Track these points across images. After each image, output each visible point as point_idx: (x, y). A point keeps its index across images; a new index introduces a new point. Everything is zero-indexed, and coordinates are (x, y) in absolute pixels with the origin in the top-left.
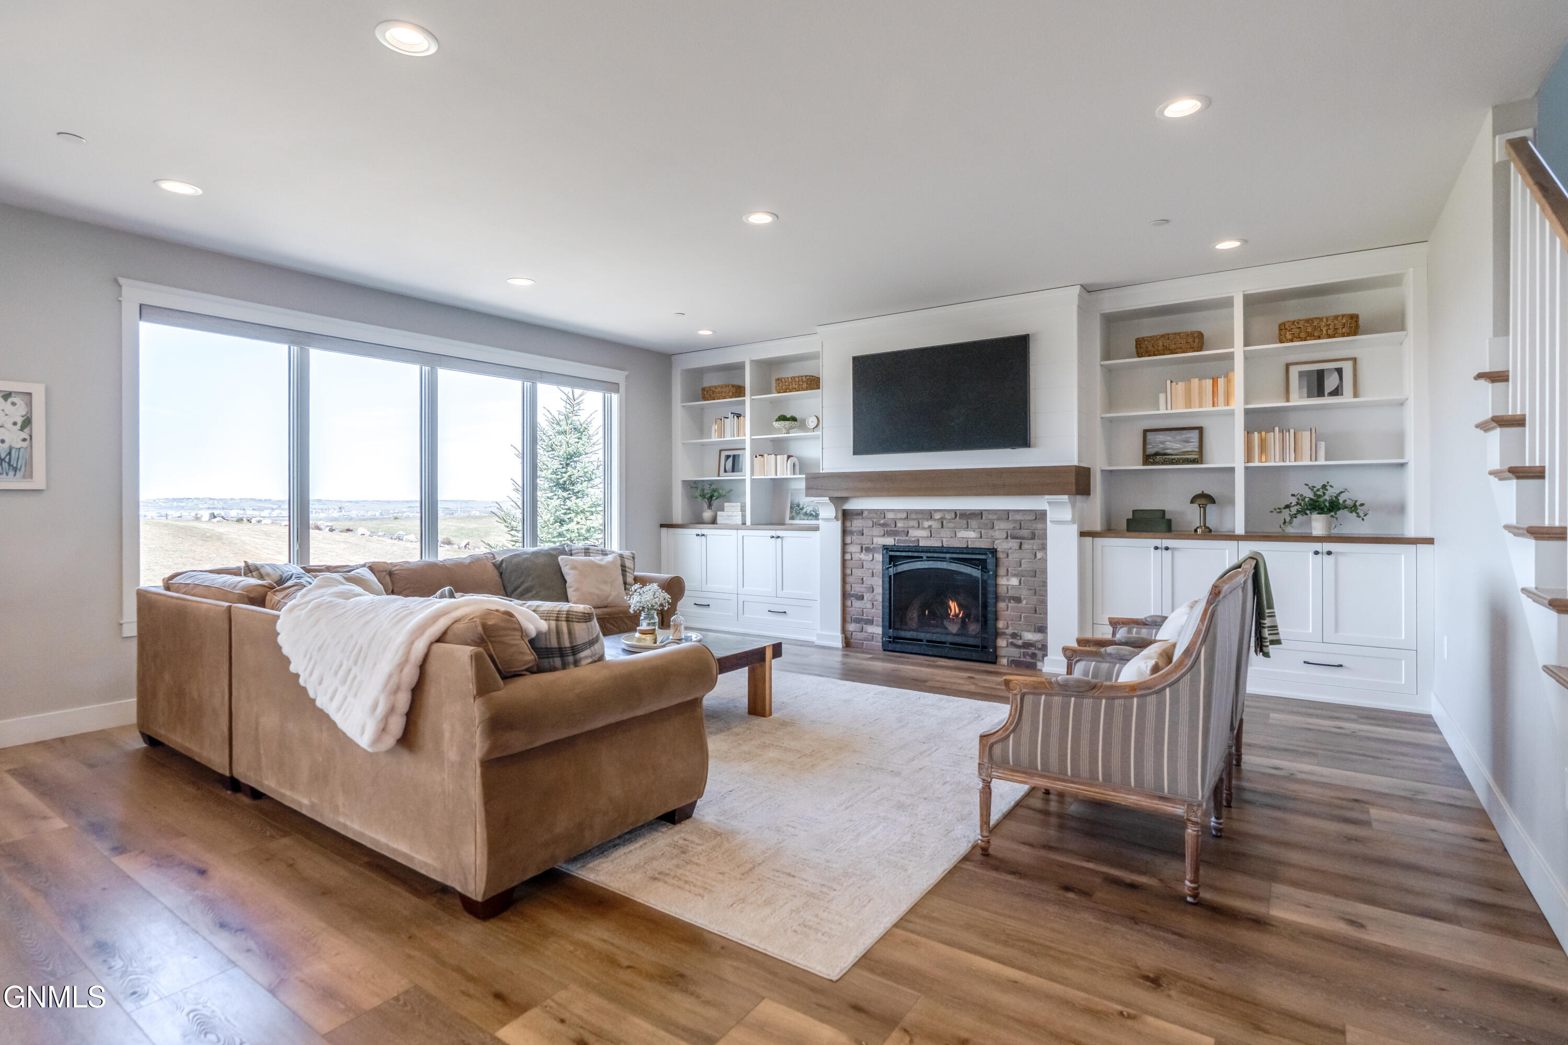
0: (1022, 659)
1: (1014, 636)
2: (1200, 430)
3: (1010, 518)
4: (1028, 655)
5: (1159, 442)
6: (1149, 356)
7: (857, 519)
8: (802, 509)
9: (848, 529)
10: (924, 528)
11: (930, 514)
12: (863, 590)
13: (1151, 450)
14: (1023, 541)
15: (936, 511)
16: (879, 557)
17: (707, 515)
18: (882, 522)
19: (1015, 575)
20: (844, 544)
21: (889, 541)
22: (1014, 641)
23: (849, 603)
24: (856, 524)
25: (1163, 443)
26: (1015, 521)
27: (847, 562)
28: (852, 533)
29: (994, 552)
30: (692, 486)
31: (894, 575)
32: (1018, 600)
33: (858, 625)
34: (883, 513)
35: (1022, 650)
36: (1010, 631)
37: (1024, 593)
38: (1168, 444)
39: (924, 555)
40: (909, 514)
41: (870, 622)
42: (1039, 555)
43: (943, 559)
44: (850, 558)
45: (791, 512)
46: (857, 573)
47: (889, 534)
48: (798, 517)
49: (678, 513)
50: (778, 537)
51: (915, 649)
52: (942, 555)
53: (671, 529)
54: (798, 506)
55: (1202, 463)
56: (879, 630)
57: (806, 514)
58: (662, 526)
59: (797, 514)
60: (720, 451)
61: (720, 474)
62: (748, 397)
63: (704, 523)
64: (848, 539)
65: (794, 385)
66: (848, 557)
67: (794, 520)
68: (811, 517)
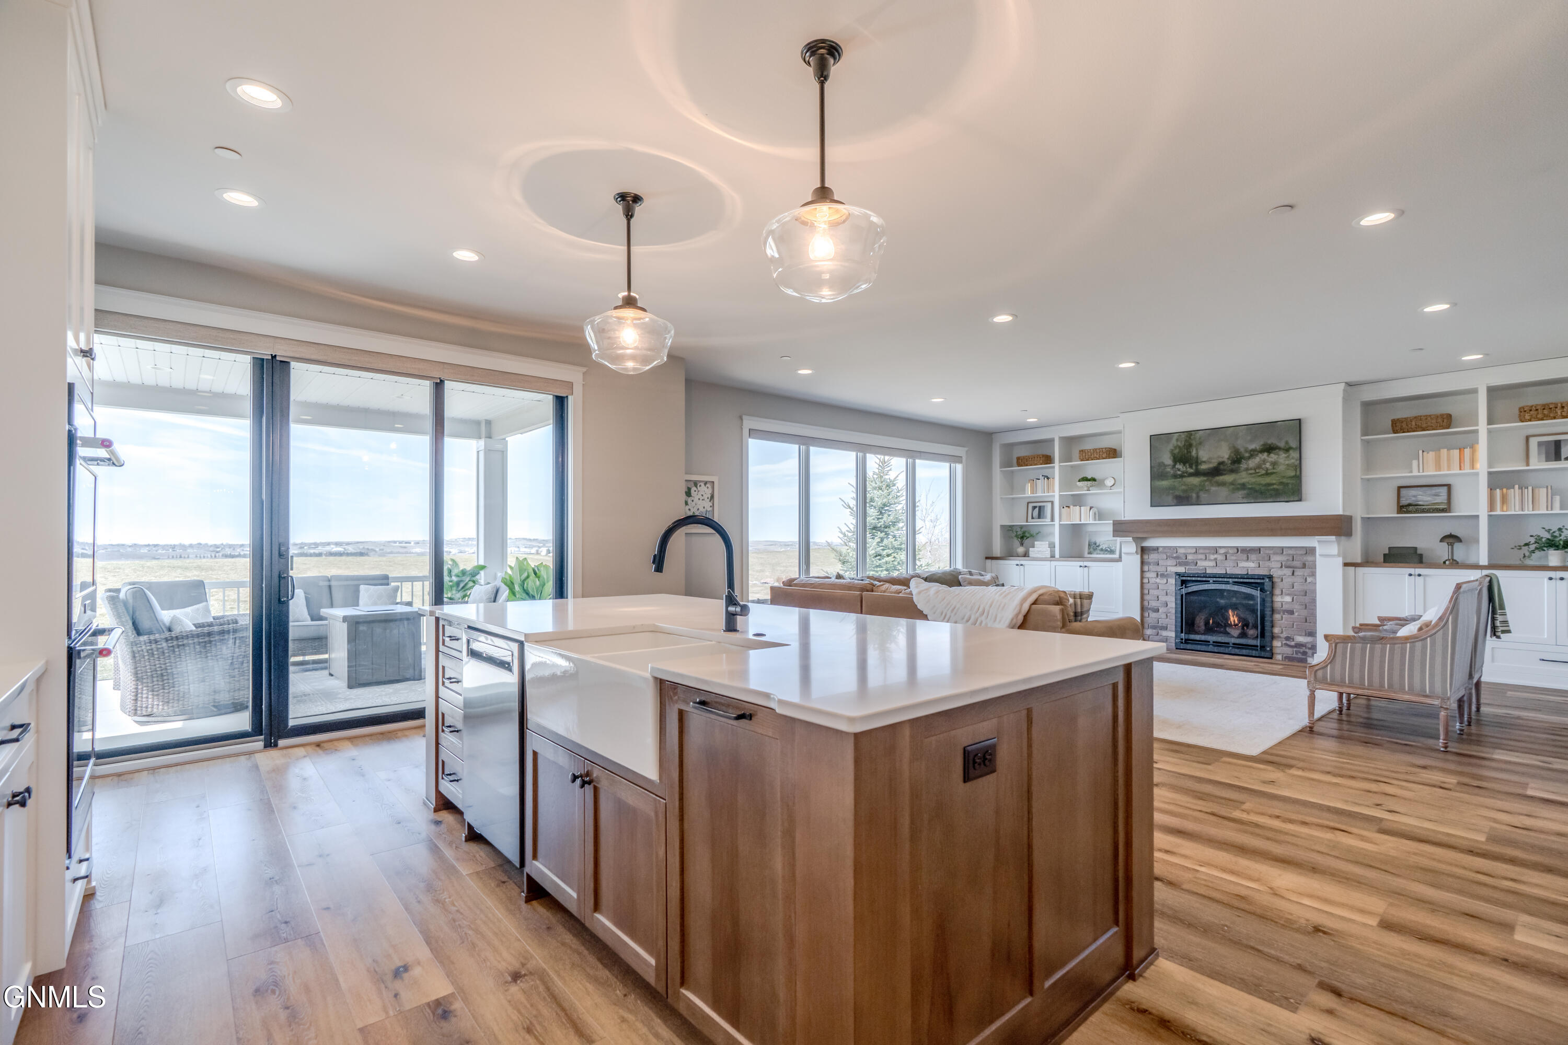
0: (1294, 656)
1: (1288, 638)
2: (1449, 486)
3: (1284, 553)
4: (1300, 653)
5: (1410, 496)
6: (1404, 432)
7: (1153, 553)
8: (1099, 546)
9: (1146, 560)
10: (1210, 560)
11: (1216, 550)
12: (1158, 605)
13: (1404, 502)
14: (1295, 570)
15: (1220, 547)
16: (1172, 581)
17: (1021, 550)
18: (1175, 555)
19: (1288, 595)
20: (1142, 572)
21: (1181, 570)
22: (1288, 642)
24: (1153, 557)
25: (1414, 496)
26: (1289, 555)
27: (1145, 584)
28: (1149, 564)
29: (1270, 577)
30: (1008, 530)
31: (1185, 594)
32: (1291, 612)
33: (1154, 631)
34: (1175, 549)
35: (1295, 649)
36: (1284, 635)
37: (1296, 607)
38: (1420, 498)
39: (1211, 580)
40: (1197, 550)
41: (1165, 628)
42: (1309, 580)
43: (1228, 583)
44: (1147, 581)
45: (1089, 549)
46: (1154, 592)
47: (1180, 564)
48: (1095, 553)
49: (997, 550)
50: (1086, 566)
51: (1204, 648)
52: (1225, 580)
53: (993, 561)
54: (1095, 544)
55: (1450, 512)
56: (1173, 634)
57: (1102, 550)
58: (987, 558)
59: (1095, 550)
60: (1028, 503)
61: (1029, 521)
62: (1056, 464)
63: (1018, 556)
64: (1146, 568)
65: (1095, 455)
66: (1145, 581)
67: (1091, 554)
68: (1107, 552)
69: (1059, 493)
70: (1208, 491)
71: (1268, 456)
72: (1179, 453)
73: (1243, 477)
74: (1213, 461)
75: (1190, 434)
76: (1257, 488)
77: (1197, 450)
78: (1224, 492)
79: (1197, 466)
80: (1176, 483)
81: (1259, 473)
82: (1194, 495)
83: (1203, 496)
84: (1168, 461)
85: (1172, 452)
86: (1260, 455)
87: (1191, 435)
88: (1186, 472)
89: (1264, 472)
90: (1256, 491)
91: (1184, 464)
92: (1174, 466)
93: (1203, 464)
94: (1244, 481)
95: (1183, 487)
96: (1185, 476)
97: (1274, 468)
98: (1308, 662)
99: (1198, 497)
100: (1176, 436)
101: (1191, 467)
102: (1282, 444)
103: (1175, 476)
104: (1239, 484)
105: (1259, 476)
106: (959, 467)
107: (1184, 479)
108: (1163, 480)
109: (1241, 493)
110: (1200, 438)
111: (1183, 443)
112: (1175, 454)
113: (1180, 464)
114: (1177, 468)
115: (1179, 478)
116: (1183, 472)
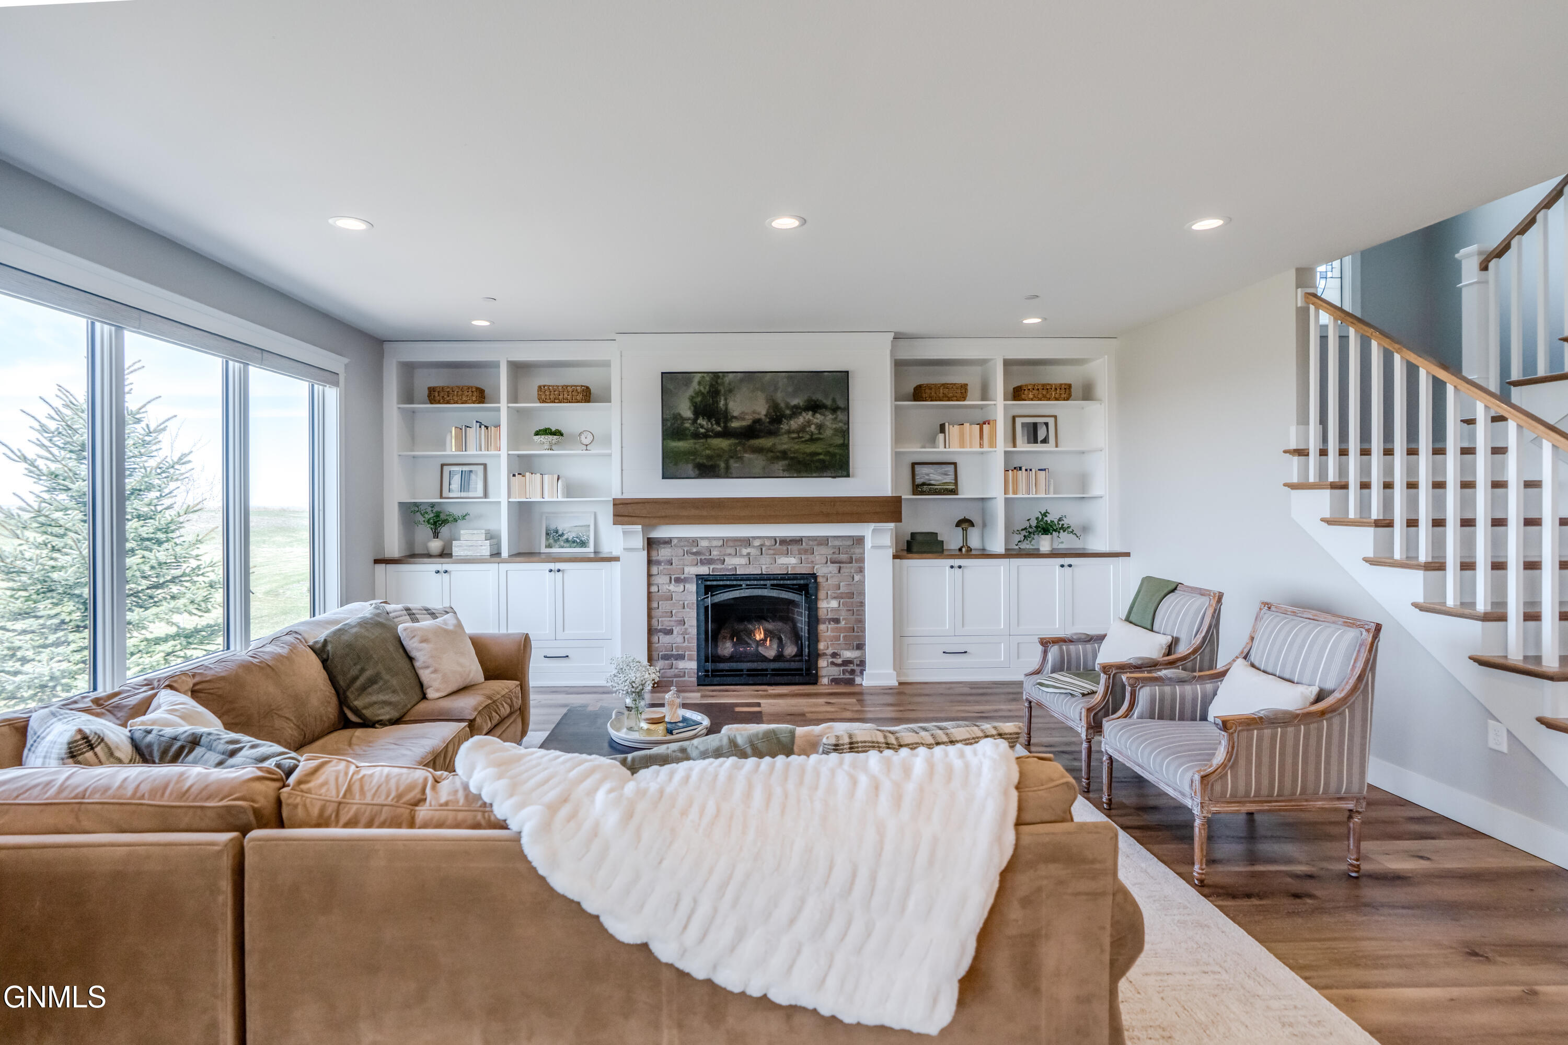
0: (842, 676)
1: (834, 655)
2: (955, 464)
3: (830, 544)
4: (847, 671)
5: (925, 474)
6: (931, 401)
7: (664, 548)
8: (562, 535)
9: (654, 558)
10: (742, 556)
11: (747, 542)
12: (673, 623)
13: (919, 481)
14: (842, 565)
15: (754, 538)
16: (692, 587)
17: (435, 545)
18: (694, 550)
19: (835, 598)
20: (649, 575)
21: (704, 570)
22: (834, 660)
23: (655, 639)
24: (663, 553)
25: (928, 475)
26: (834, 547)
27: (653, 594)
28: (658, 563)
29: (814, 576)
30: (410, 511)
31: (712, 605)
32: (837, 621)
33: (666, 662)
34: (695, 541)
35: (842, 668)
36: (830, 651)
37: (843, 615)
38: (932, 476)
39: (744, 583)
40: (726, 541)
41: (681, 657)
42: (857, 578)
43: (764, 587)
44: (657, 590)
45: (547, 539)
46: (665, 606)
47: (703, 563)
48: (557, 546)
49: (394, 547)
50: (559, 571)
51: (736, 679)
52: (762, 582)
53: (388, 566)
54: (557, 532)
55: (957, 494)
56: (693, 665)
57: (567, 541)
58: (377, 561)
59: (556, 541)
60: (442, 465)
61: (444, 495)
62: (503, 404)
63: (429, 556)
64: (654, 570)
65: (566, 396)
66: (654, 589)
67: (551, 547)
68: (575, 544)
69: (508, 450)
70: (740, 459)
71: (813, 416)
72: (701, 401)
73: (783, 443)
74: (747, 417)
75: (716, 377)
76: (800, 457)
77: (726, 399)
78: (759, 461)
79: (726, 422)
80: (698, 445)
81: (802, 437)
82: (722, 465)
83: (734, 464)
84: (686, 412)
85: (692, 399)
86: (804, 414)
87: (718, 377)
88: (712, 431)
89: (808, 437)
90: (799, 462)
91: (709, 419)
92: (695, 421)
93: (734, 420)
94: (785, 447)
95: (708, 452)
96: (710, 437)
97: (820, 433)
98: (856, 683)
99: (728, 468)
100: (698, 377)
101: (718, 424)
102: (828, 402)
103: (696, 436)
104: (780, 452)
105: (803, 441)
107: (709, 440)
108: (679, 440)
109: (780, 465)
110: (730, 384)
111: (707, 388)
112: (696, 403)
113: (703, 418)
114: (700, 424)
115: (702, 438)
116: (707, 430)
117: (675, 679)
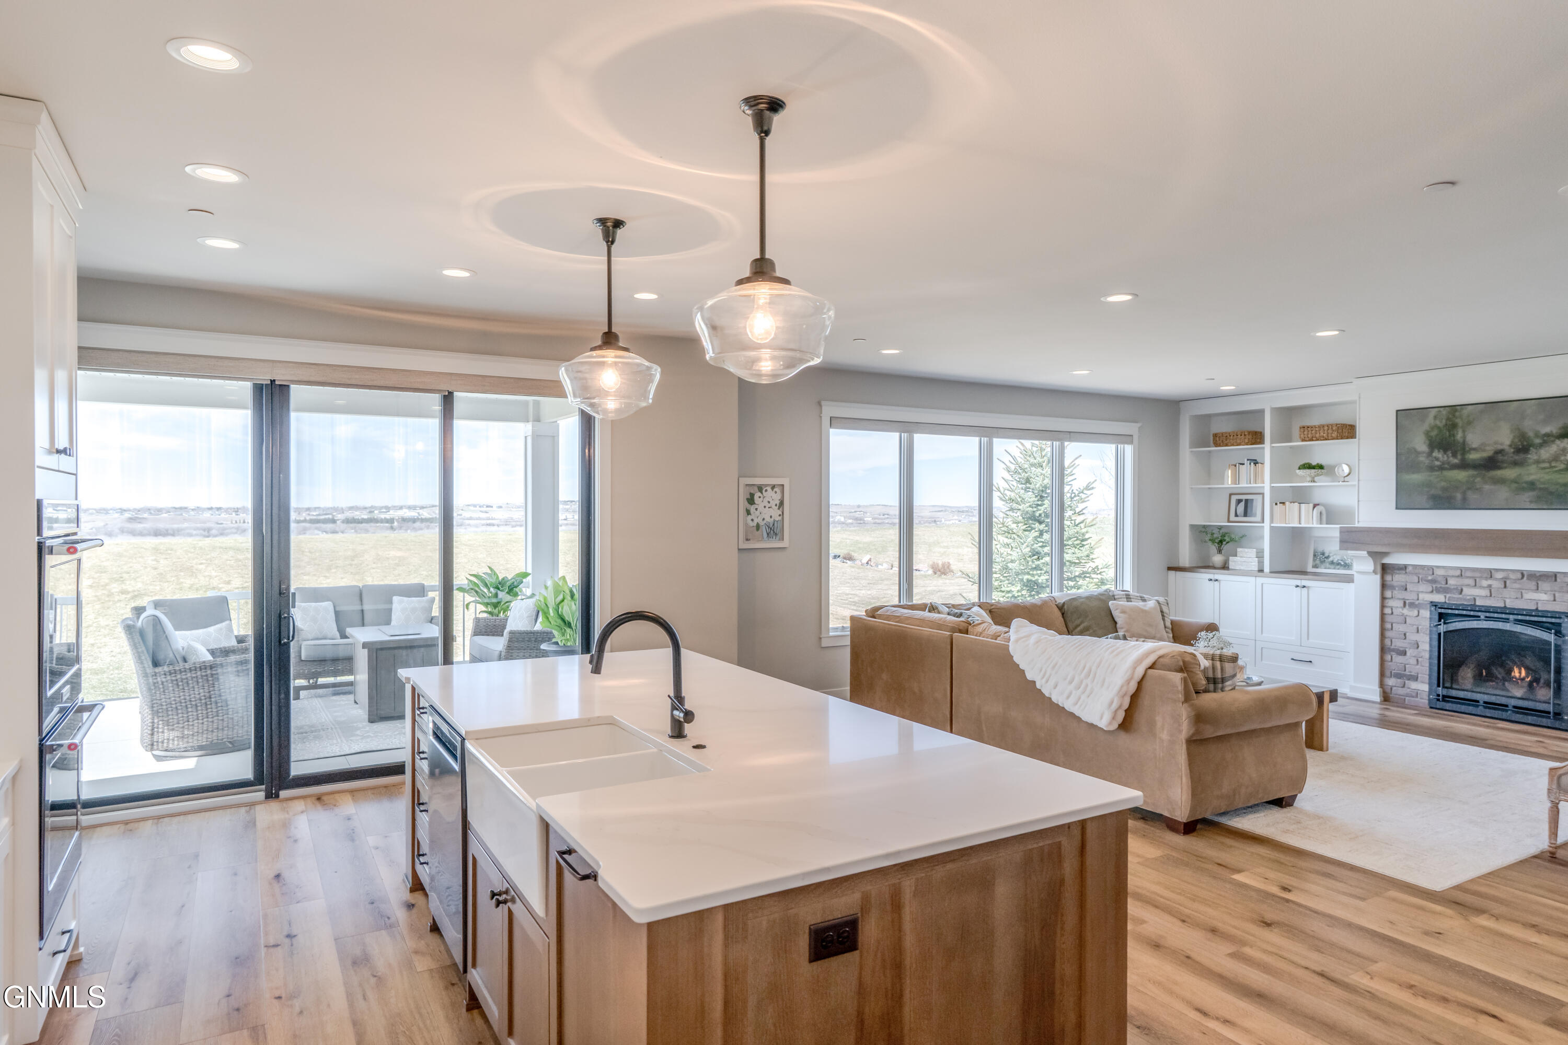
7: (1399, 574)
8: (1328, 557)
9: (1388, 583)
10: (1482, 587)
11: (1491, 573)
12: (1406, 645)
15: (1497, 570)
16: (1426, 613)
17: (1218, 559)
18: (1430, 578)
20: (1383, 598)
21: (1439, 598)
23: (1388, 657)
24: (1397, 579)
27: (1386, 616)
28: (1393, 588)
30: (1201, 531)
31: (1444, 632)
33: (1399, 680)
34: (1432, 569)
39: (1482, 615)
40: (1462, 572)
41: (1415, 678)
43: (1506, 620)
44: (1390, 612)
45: (1314, 560)
46: (1399, 628)
47: (1438, 591)
48: (1323, 566)
49: (1185, 556)
50: (1305, 587)
51: (1471, 709)
52: (1504, 616)
53: (1179, 573)
54: (1322, 554)
56: (1426, 687)
57: (1332, 563)
58: (1170, 569)
59: (1322, 562)
60: (1230, 495)
61: (1231, 519)
62: (1268, 444)
63: (1214, 568)
64: (1388, 594)
65: (1322, 434)
66: (1387, 611)
67: (1317, 568)
68: (1339, 567)
69: (1271, 483)
70: (1480, 490)
72: (1437, 435)
73: (1532, 473)
74: (1487, 448)
75: (1454, 410)
76: (1552, 488)
77: (1464, 431)
78: (1501, 493)
79: (1463, 454)
80: (1433, 477)
81: (1555, 467)
82: (1459, 496)
83: (1472, 496)
84: (1421, 445)
85: (1427, 434)
86: (1558, 442)
87: (1456, 411)
88: (1448, 463)
90: (1551, 493)
91: (1445, 451)
92: (1430, 454)
93: (1472, 452)
94: (1532, 477)
95: (1443, 484)
96: (1446, 469)
99: (1464, 499)
100: (1434, 412)
101: (1454, 455)
103: (1432, 468)
104: (1526, 482)
105: (1557, 471)
106: (1129, 449)
107: (1445, 473)
108: (1414, 473)
109: (1527, 495)
110: (1468, 416)
111: (1444, 421)
112: (1432, 437)
113: (1439, 451)
114: (1435, 457)
115: (1437, 471)
116: (1443, 463)
117: (1407, 698)
